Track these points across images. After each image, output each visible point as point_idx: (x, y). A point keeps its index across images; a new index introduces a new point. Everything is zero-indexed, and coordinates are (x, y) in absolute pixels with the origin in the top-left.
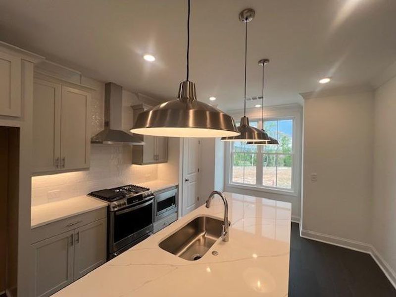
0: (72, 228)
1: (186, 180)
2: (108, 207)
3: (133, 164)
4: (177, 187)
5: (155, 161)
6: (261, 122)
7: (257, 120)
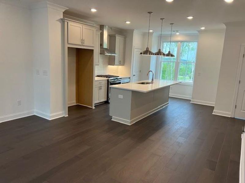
0: (100, 84)
1: (134, 75)
2: (108, 80)
3: (109, 65)
4: (130, 78)
5: (119, 64)
6: (179, 43)
7: (178, 42)
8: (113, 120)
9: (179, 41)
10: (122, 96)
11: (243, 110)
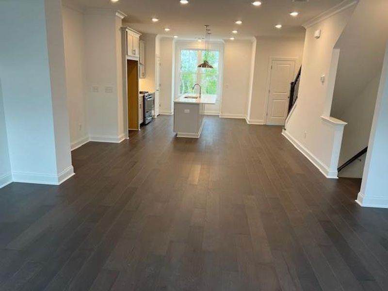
2: (144, 96)
6: (200, 51)
7: (198, 50)
8: (180, 136)
9: (200, 49)
10: (189, 110)
11: (273, 116)
